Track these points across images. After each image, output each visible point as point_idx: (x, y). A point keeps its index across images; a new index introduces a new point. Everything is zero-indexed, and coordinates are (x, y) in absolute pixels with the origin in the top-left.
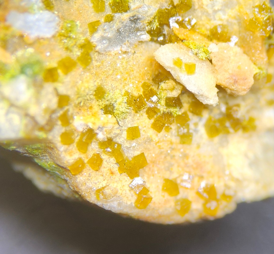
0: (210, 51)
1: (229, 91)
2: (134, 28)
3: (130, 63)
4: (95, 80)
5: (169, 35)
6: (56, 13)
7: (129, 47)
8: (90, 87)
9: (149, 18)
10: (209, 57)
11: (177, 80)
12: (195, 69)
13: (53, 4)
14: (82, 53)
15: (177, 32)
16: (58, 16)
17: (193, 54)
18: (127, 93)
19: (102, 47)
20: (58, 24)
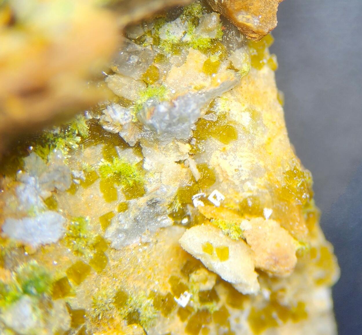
0: (243, 229)
1: (270, 274)
2: (153, 213)
3: (153, 255)
4: (113, 284)
5: (194, 216)
6: (61, 211)
7: (150, 236)
8: (108, 294)
9: (169, 200)
10: (242, 236)
11: (210, 269)
12: (228, 252)
13: (56, 201)
14: (95, 254)
15: (202, 211)
16: (64, 215)
17: (224, 234)
18: (153, 294)
19: (118, 242)
20: (64, 224)
